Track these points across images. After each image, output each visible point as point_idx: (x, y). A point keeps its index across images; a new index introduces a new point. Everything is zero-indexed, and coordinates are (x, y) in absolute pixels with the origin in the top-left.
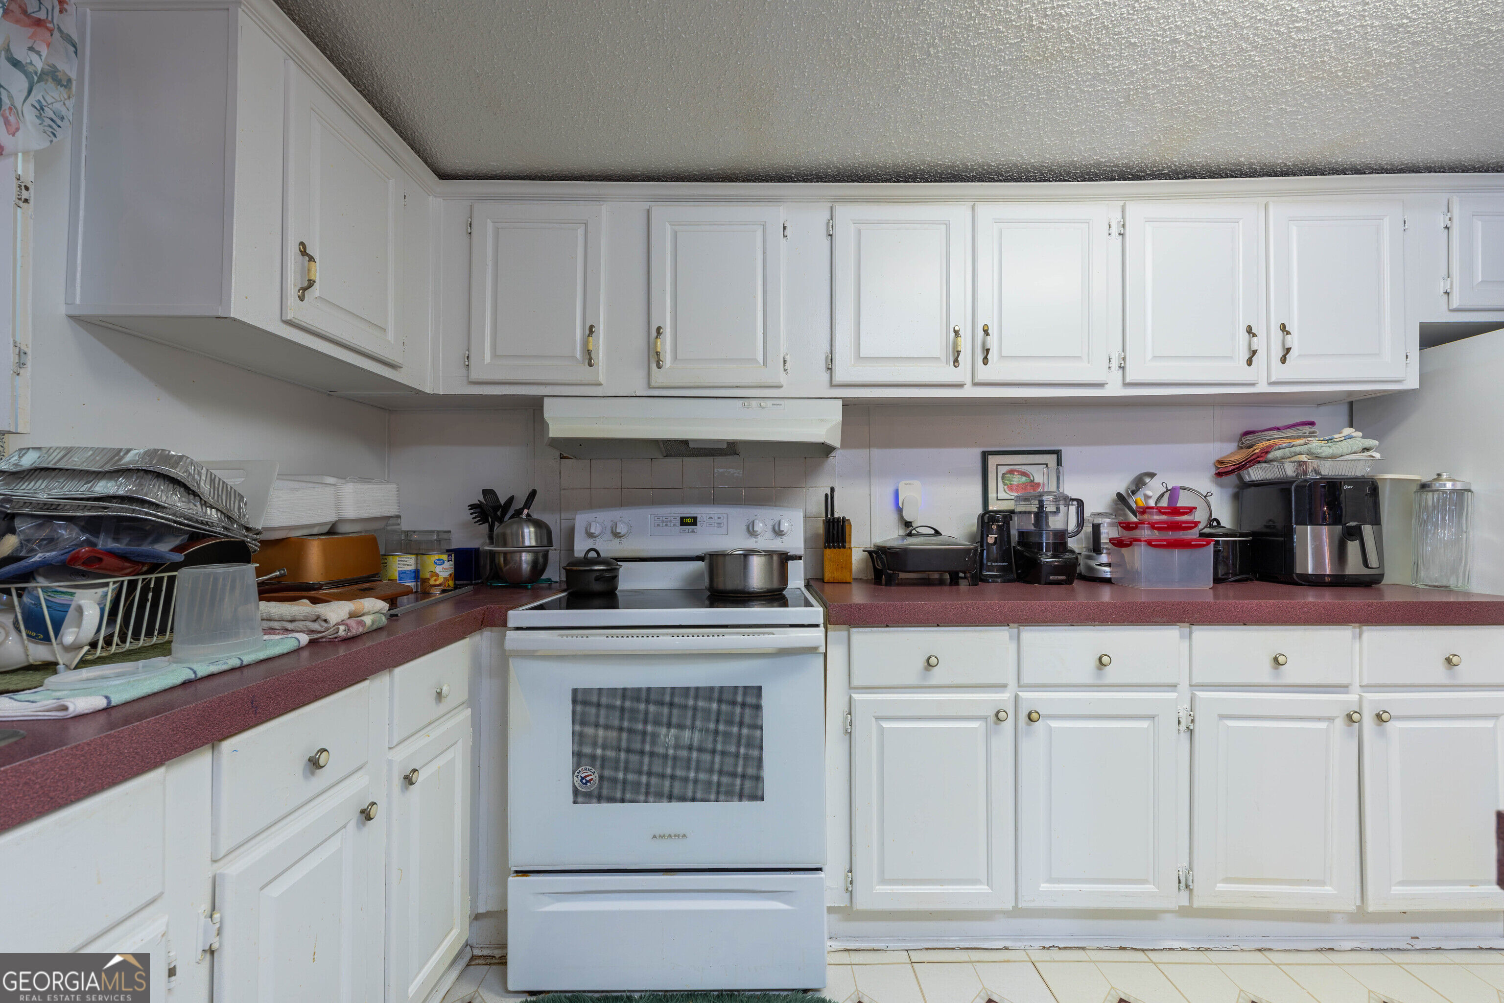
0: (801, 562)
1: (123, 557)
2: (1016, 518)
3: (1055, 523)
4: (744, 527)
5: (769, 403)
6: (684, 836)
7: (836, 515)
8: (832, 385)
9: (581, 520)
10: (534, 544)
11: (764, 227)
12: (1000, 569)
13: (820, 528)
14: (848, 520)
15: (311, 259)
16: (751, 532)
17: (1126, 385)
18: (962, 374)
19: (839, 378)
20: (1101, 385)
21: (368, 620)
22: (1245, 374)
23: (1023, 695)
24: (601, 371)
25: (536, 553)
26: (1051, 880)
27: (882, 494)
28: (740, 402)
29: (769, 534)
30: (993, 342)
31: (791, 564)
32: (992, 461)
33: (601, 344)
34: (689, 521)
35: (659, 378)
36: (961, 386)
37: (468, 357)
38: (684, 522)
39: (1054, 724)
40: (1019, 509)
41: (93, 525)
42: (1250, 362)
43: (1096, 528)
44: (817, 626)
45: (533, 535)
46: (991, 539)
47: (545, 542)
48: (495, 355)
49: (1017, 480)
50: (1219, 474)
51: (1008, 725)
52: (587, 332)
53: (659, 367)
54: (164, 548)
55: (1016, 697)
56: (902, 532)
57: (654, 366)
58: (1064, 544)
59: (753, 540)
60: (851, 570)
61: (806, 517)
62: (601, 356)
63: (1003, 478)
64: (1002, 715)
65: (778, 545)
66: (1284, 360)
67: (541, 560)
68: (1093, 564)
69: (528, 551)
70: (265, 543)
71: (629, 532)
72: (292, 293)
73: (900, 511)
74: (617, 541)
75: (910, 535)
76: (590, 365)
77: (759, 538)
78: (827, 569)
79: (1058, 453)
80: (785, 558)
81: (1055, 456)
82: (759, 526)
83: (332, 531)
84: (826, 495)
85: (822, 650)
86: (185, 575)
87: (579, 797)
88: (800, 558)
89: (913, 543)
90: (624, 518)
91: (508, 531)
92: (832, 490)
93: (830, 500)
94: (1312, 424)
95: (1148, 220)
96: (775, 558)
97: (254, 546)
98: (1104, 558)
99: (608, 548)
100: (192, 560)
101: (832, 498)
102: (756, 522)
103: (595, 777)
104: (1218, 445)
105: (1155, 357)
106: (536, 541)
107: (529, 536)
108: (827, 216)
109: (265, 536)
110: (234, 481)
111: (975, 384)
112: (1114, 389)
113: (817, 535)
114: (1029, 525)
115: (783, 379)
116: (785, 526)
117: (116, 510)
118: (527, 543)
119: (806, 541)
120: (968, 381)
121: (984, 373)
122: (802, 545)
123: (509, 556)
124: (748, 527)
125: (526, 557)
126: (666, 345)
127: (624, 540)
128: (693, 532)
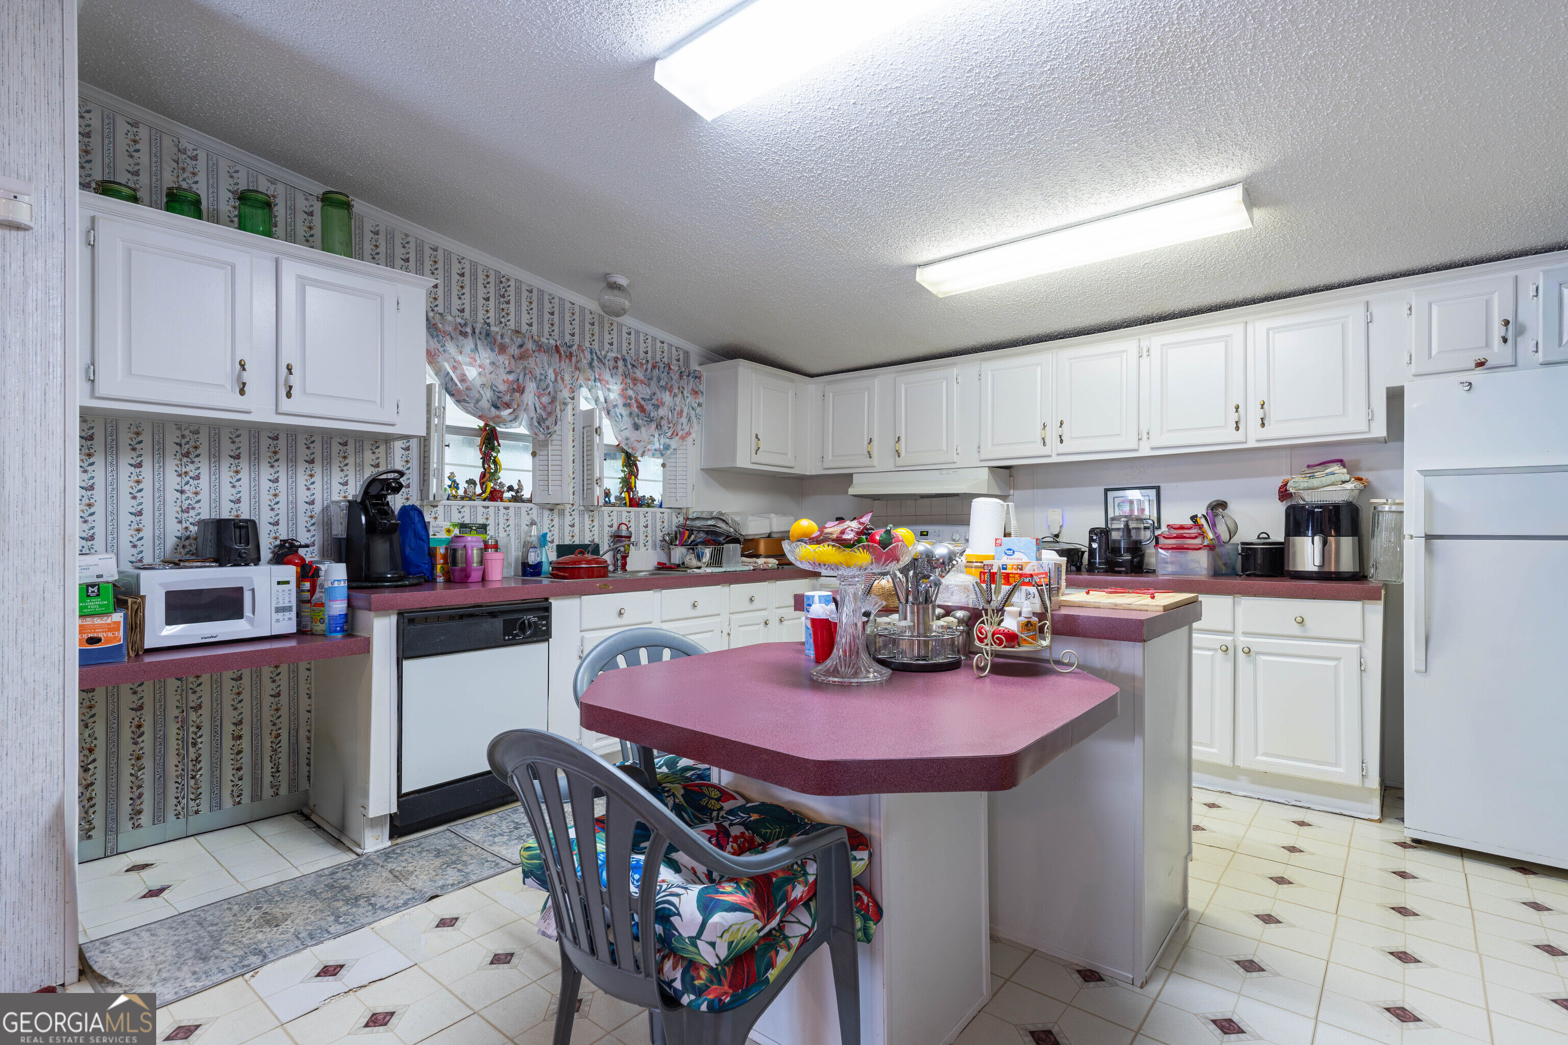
1: (713, 541)
3: (1135, 535)
5: (951, 471)
8: (981, 460)
11: (946, 379)
15: (759, 440)
17: (1152, 449)
18: (1052, 450)
19: (982, 457)
20: (1136, 450)
21: (770, 565)
22: (1235, 437)
24: (875, 461)
28: (938, 471)
30: (1064, 431)
32: (1111, 495)
33: (875, 448)
34: (925, 533)
35: (900, 462)
36: (1050, 456)
37: (823, 458)
38: (922, 534)
41: (707, 533)
42: (1238, 429)
46: (1094, 545)
48: (833, 456)
49: (1127, 507)
52: (869, 442)
53: (899, 455)
54: (721, 539)
57: (897, 455)
62: (875, 454)
63: (1119, 505)
66: (1264, 426)
70: (745, 540)
72: (754, 452)
73: (1049, 527)
76: (870, 457)
79: (1158, 489)
81: (1154, 490)
83: (769, 536)
86: (725, 546)
95: (1165, 345)
97: (742, 540)
100: (728, 542)
105: (1169, 431)
108: (978, 368)
109: (747, 538)
110: (737, 519)
111: (1058, 455)
112: (1145, 451)
115: (955, 458)
117: (712, 529)
120: (1053, 453)
121: (1062, 448)
126: (902, 446)
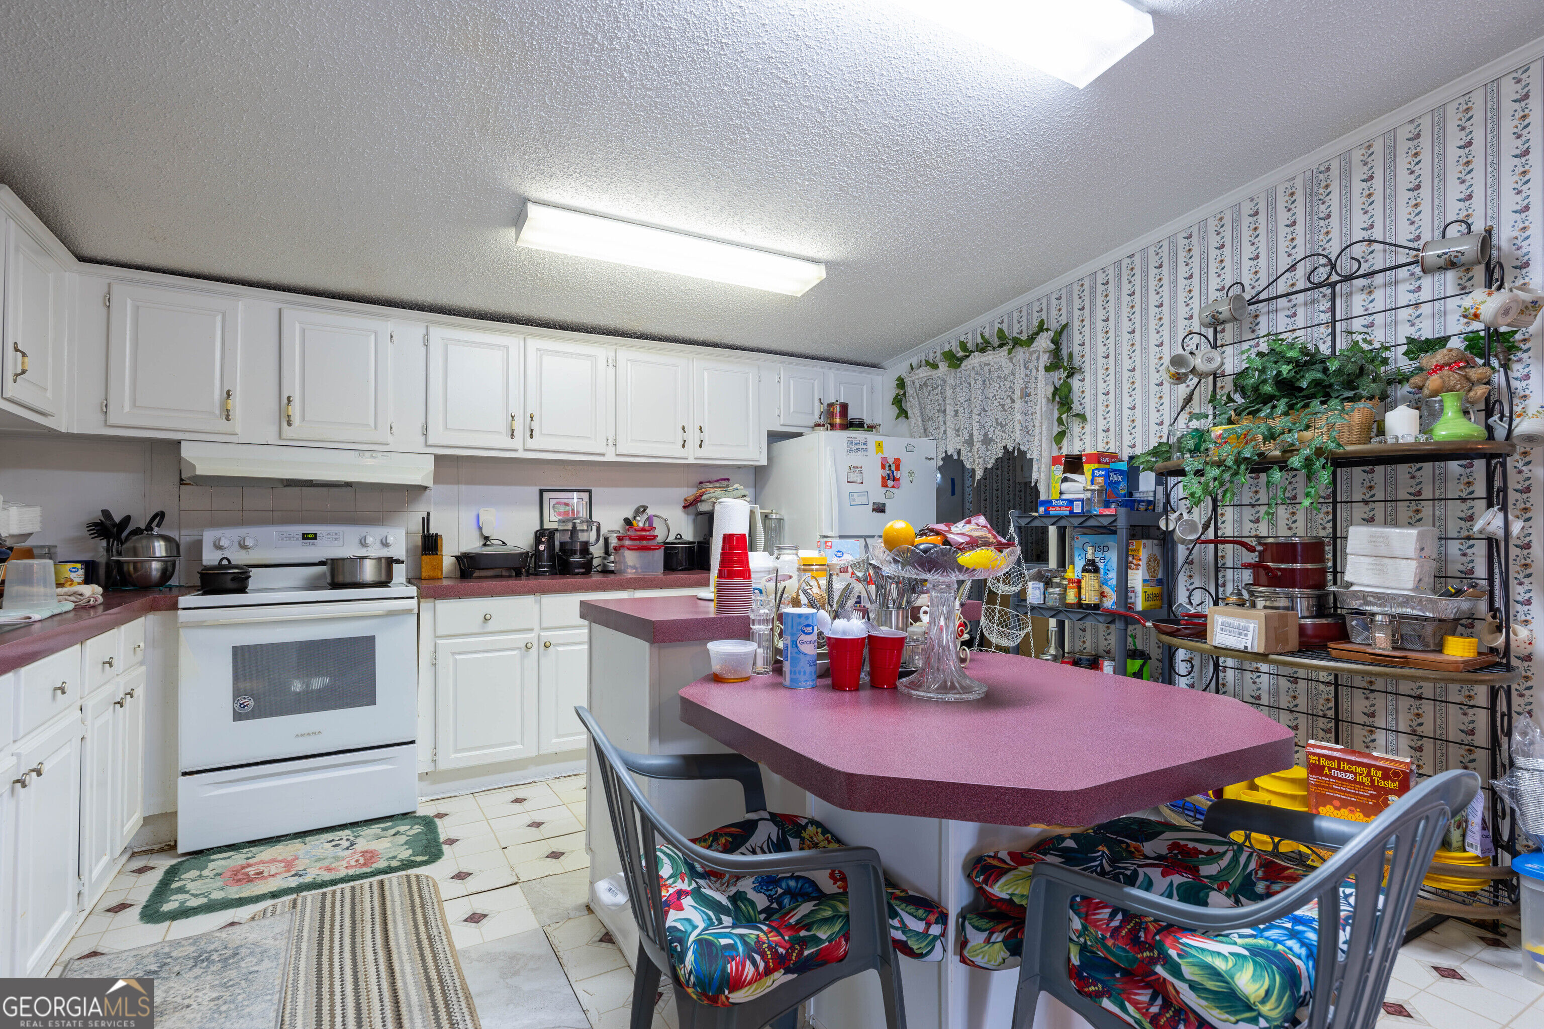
0: (404, 565)
2: (557, 535)
3: (583, 537)
4: (357, 541)
5: (379, 454)
6: (320, 732)
7: (431, 532)
8: (426, 445)
9: (208, 536)
10: (164, 554)
11: (376, 334)
12: (550, 566)
13: (418, 541)
14: (441, 536)
15: (24, 355)
16: (363, 543)
17: (618, 455)
18: (517, 443)
19: (431, 441)
20: (603, 455)
22: (681, 453)
23: (542, 634)
24: (238, 423)
25: (165, 562)
26: (559, 736)
27: (467, 517)
28: (357, 452)
29: (378, 545)
30: (535, 425)
31: (395, 567)
32: (546, 495)
33: (237, 405)
34: (311, 536)
35: (289, 432)
36: (516, 450)
37: (106, 406)
38: (305, 537)
39: (560, 649)
40: (560, 528)
42: (683, 446)
43: (606, 540)
44: (413, 598)
45: (163, 548)
46: (542, 548)
47: (175, 554)
48: (134, 405)
49: (562, 509)
50: (684, 507)
51: (534, 651)
52: (225, 395)
53: (289, 424)
55: (539, 635)
56: (482, 543)
57: (285, 424)
58: (588, 550)
59: (365, 549)
60: (442, 570)
61: (407, 533)
62: (237, 414)
63: (554, 507)
64: (529, 645)
65: (385, 553)
66: (701, 446)
67: (170, 569)
68: (606, 562)
69: (158, 561)
71: (256, 545)
72: (12, 377)
73: (480, 529)
74: (244, 552)
75: (485, 545)
76: (228, 419)
77: (370, 549)
78: (423, 569)
79: (590, 492)
80: (391, 562)
81: (587, 494)
82: (370, 540)
84: (423, 518)
85: (416, 611)
87: (238, 716)
88: (403, 562)
89: (489, 550)
90: (251, 534)
91: (139, 545)
92: (428, 514)
93: (426, 522)
94: (728, 480)
95: (628, 360)
96: (383, 560)
98: (612, 558)
99: (239, 558)
101: (428, 520)
102: (368, 537)
103: (252, 703)
104: (686, 489)
105: (633, 440)
106: (167, 552)
107: (160, 548)
108: (424, 332)
111: (525, 450)
112: (610, 457)
113: (417, 547)
114: (567, 538)
115: (390, 439)
116: (391, 540)
118: (158, 554)
119: (407, 551)
120: (521, 447)
121: (530, 444)
122: (404, 553)
123: (139, 565)
124: (361, 541)
125: (155, 565)
126: (295, 410)
127: (251, 552)
128: (313, 544)
